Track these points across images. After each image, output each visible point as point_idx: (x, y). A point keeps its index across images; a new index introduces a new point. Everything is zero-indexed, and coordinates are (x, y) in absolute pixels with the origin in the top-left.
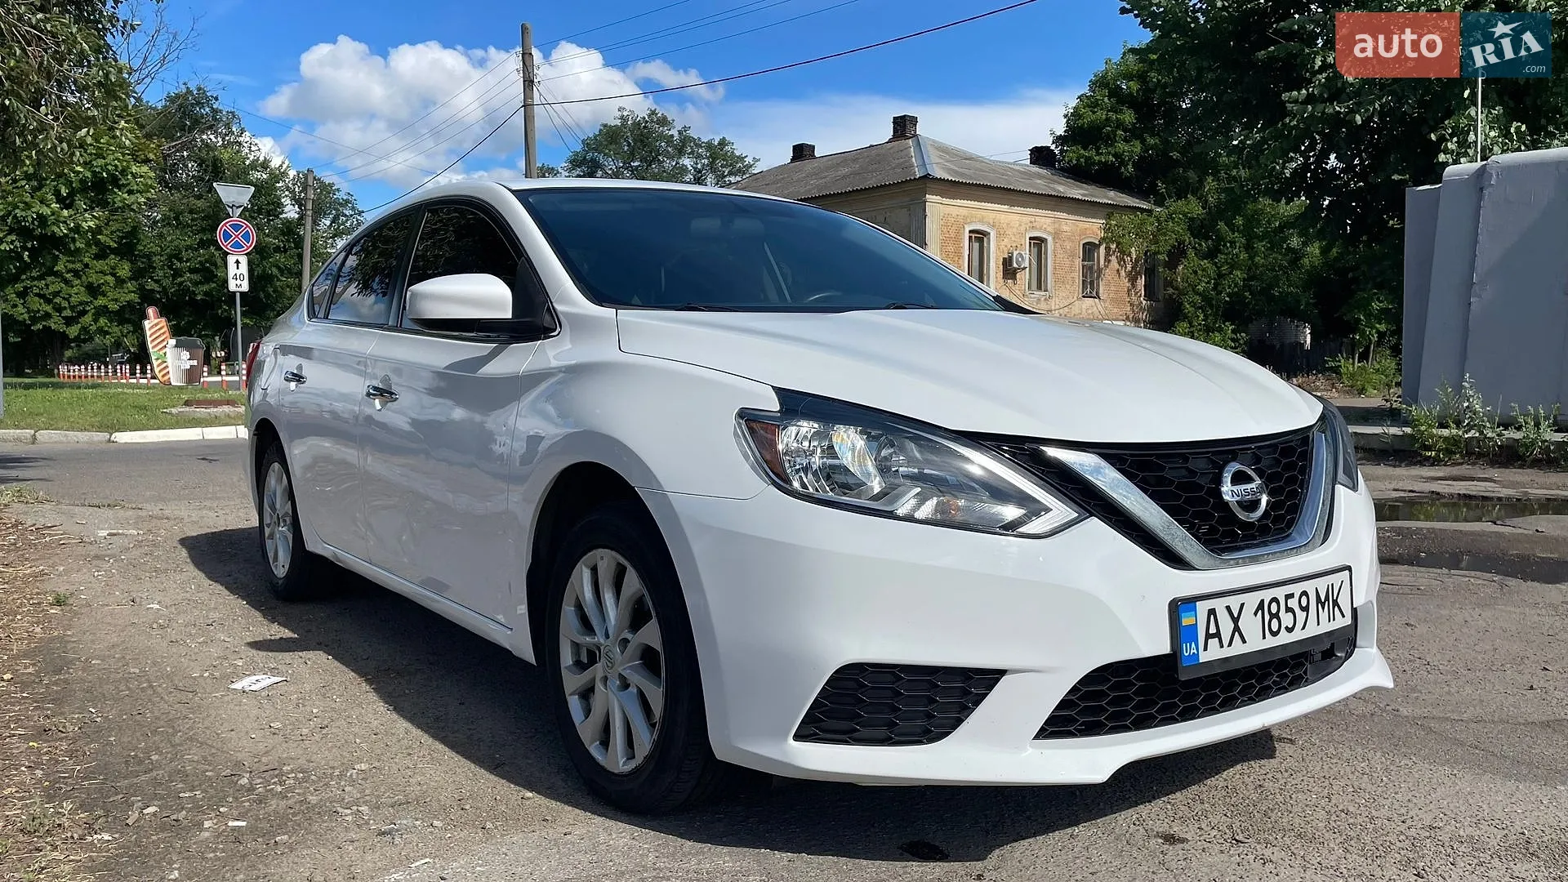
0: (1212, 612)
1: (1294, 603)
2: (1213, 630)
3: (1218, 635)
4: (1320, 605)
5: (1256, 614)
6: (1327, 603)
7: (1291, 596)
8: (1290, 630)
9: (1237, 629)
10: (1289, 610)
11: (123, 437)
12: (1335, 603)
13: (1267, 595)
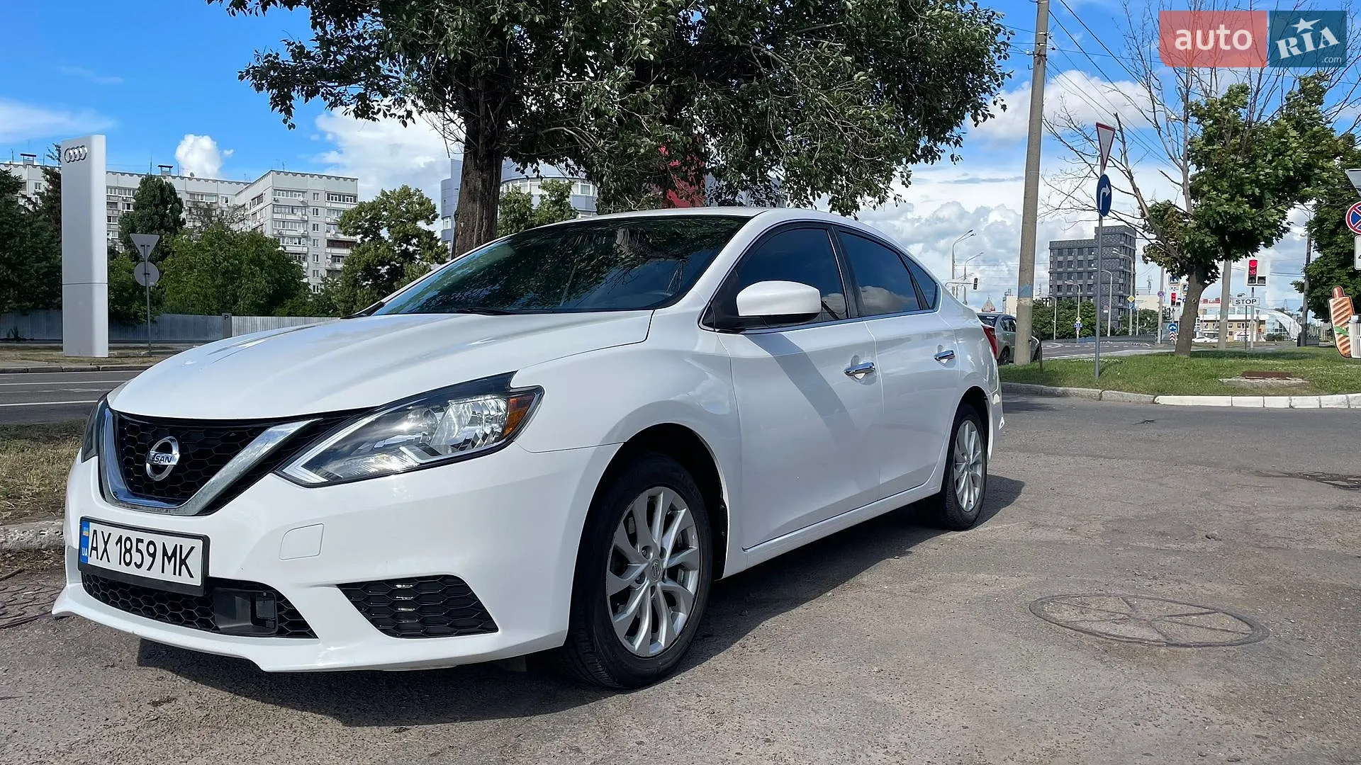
0: (95, 532)
1: (142, 547)
2: (95, 546)
3: (96, 549)
4: (166, 558)
5: (117, 544)
6: (173, 559)
7: (142, 541)
8: (139, 566)
9: (105, 550)
10: (138, 551)
11: (1163, 400)
12: (183, 562)
13: (126, 533)
